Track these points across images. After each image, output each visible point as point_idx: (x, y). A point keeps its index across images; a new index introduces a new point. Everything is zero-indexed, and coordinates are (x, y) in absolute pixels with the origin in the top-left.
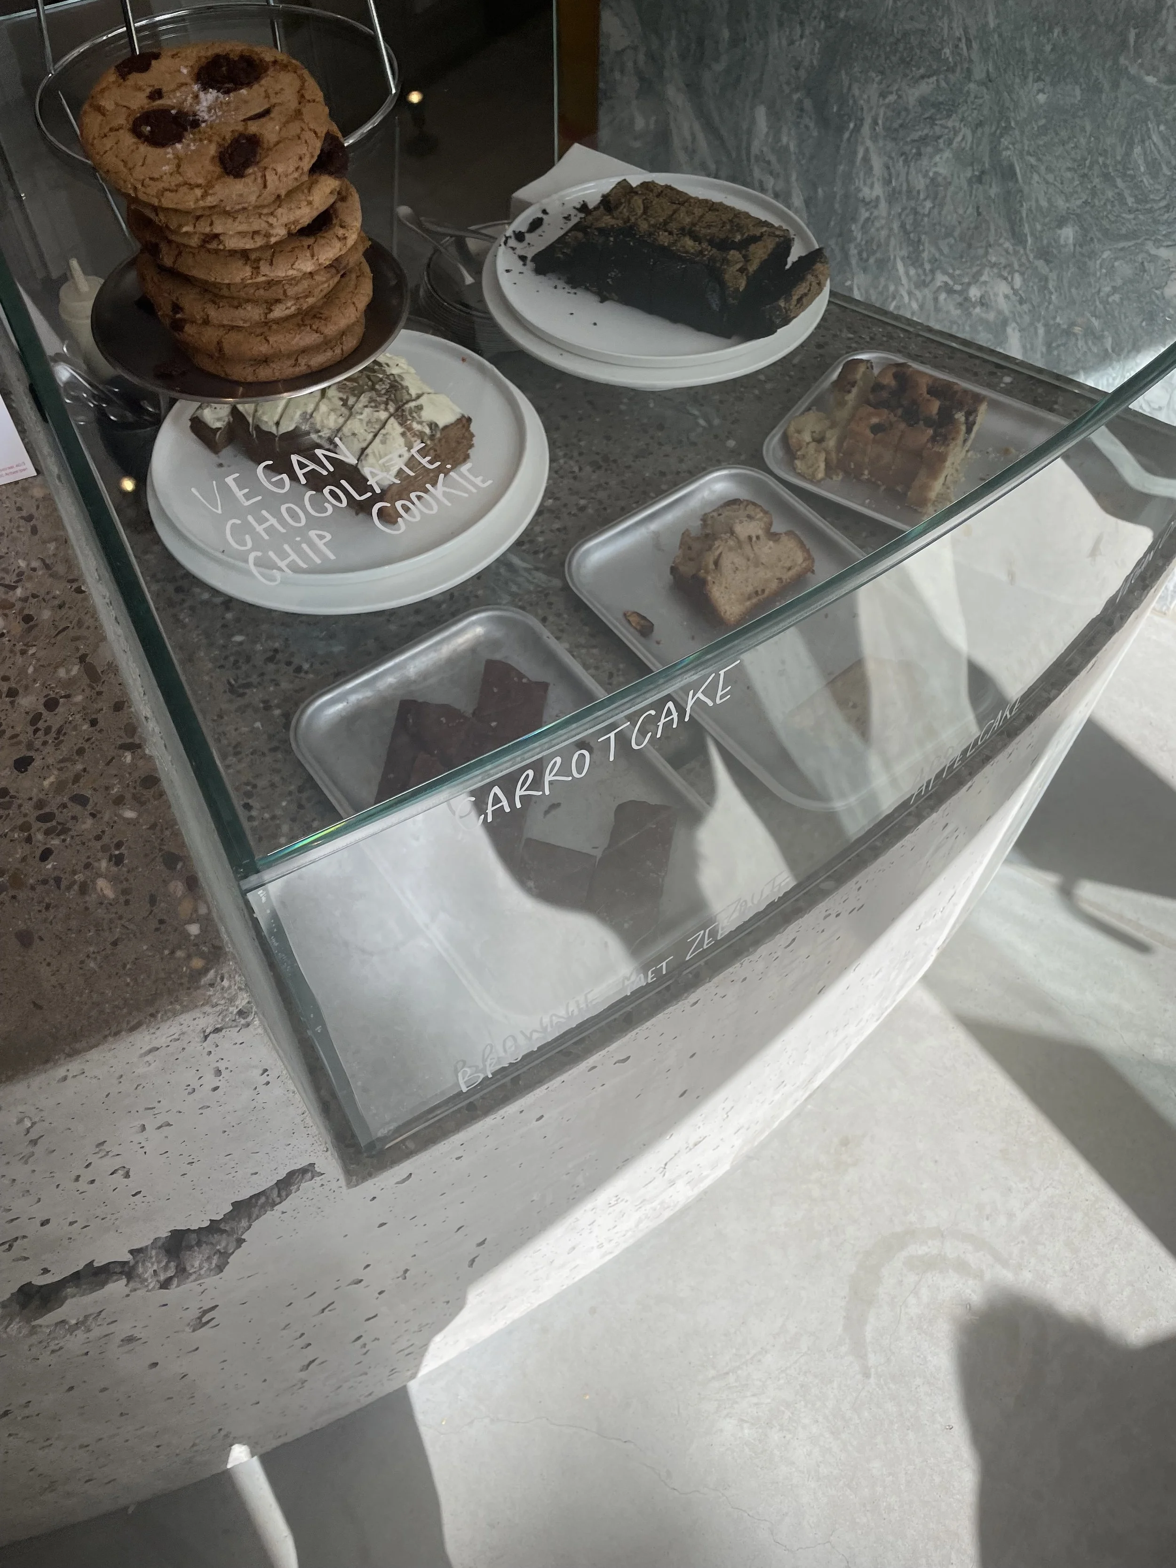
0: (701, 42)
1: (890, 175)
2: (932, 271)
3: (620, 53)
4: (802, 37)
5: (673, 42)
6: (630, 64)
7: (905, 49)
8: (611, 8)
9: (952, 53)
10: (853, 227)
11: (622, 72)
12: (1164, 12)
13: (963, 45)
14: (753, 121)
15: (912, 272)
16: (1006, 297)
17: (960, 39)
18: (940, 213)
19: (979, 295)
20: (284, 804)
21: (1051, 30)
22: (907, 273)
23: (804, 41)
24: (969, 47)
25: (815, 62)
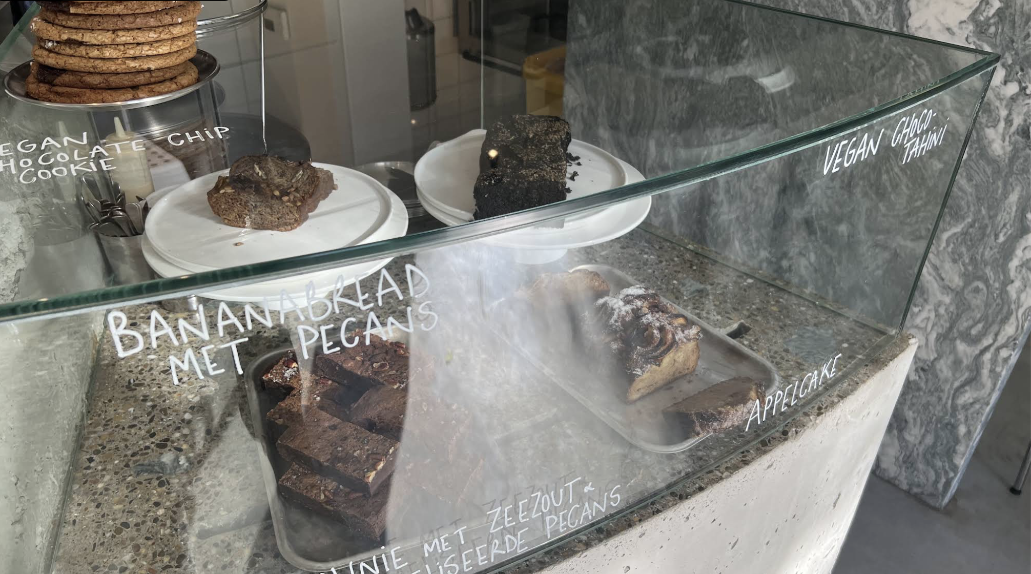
0: (619, 103)
1: (729, 188)
2: (758, 249)
3: (574, 109)
4: (676, 100)
5: (603, 102)
6: (579, 115)
7: (737, 108)
8: (570, 83)
9: (765, 111)
10: (707, 218)
11: (575, 119)
12: (895, 87)
13: (771, 106)
14: (647, 149)
15: (745, 249)
16: (806, 267)
17: (769, 103)
18: (761, 212)
19: (788, 265)
20: (116, 462)
21: (824, 98)
22: (741, 248)
23: (677, 103)
24: (775, 107)
25: (684, 116)
